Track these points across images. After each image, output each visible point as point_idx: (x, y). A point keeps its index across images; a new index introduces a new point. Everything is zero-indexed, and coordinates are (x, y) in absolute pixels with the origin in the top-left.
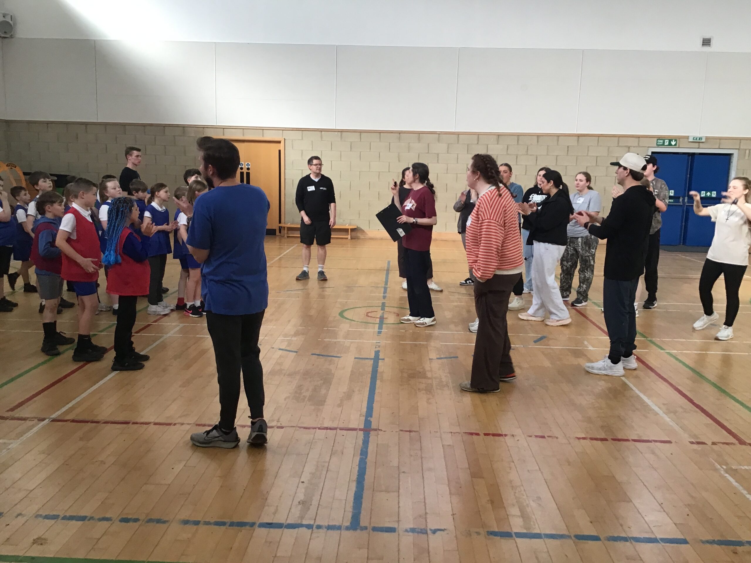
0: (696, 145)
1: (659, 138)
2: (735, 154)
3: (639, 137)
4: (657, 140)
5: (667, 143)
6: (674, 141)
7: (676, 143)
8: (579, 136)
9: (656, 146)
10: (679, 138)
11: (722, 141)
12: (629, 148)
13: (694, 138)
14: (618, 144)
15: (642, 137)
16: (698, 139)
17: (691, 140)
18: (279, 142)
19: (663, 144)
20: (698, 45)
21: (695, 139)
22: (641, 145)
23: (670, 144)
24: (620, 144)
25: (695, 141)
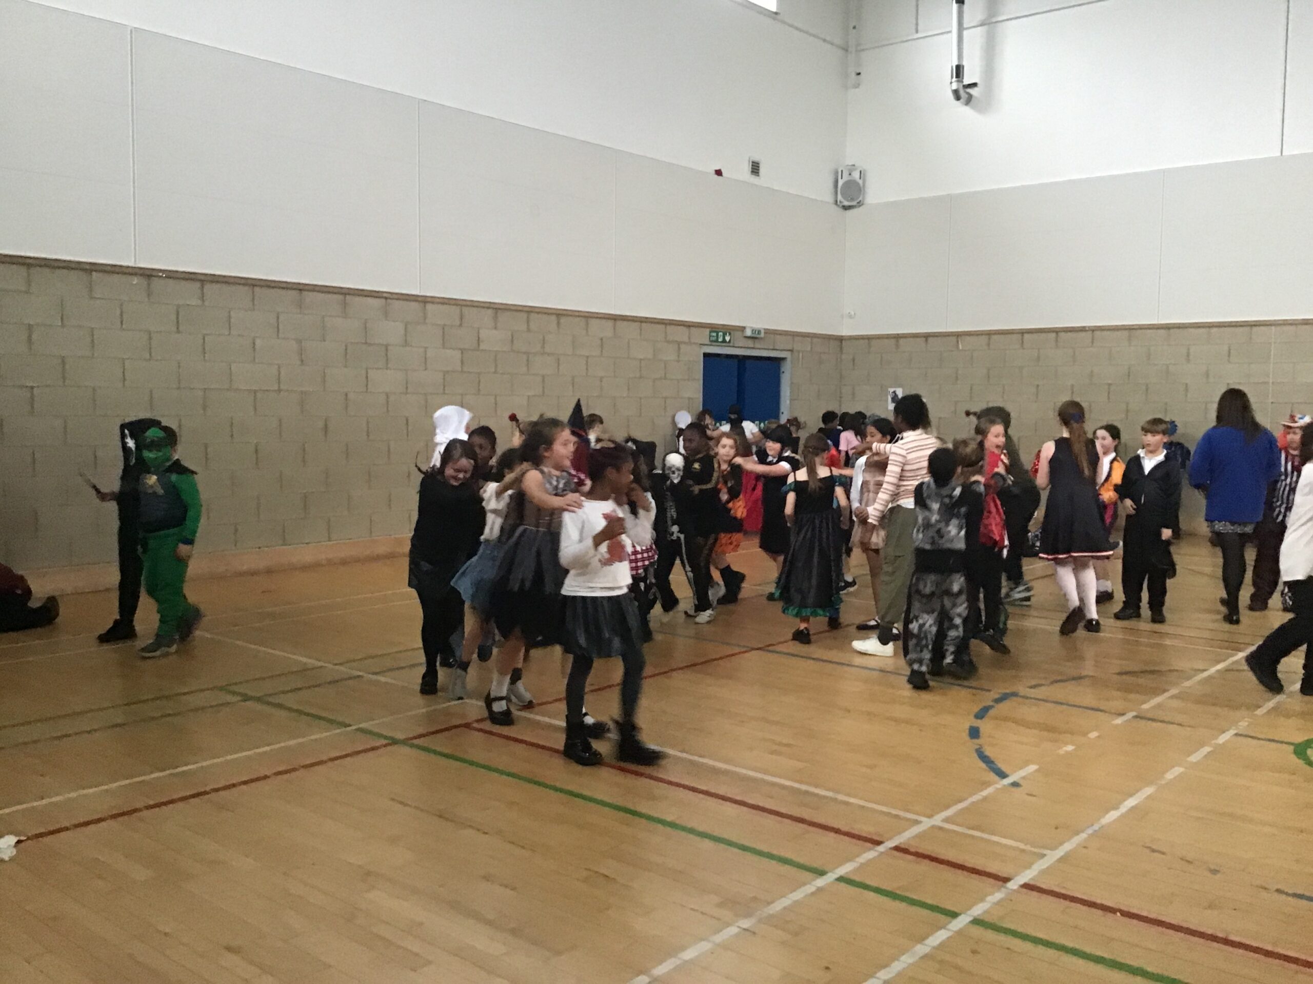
0: (750, 343)
1: (714, 329)
2: (789, 360)
3: (689, 326)
4: (710, 332)
5: (720, 339)
6: (728, 333)
7: (731, 338)
8: (615, 319)
9: (709, 343)
10: (736, 330)
11: (778, 336)
12: (679, 345)
13: (752, 330)
14: (666, 336)
15: (693, 326)
16: (756, 332)
17: (748, 333)
19: (717, 341)
20: (746, 172)
21: (753, 332)
22: (693, 341)
23: (724, 341)
24: (668, 338)
25: (754, 335)
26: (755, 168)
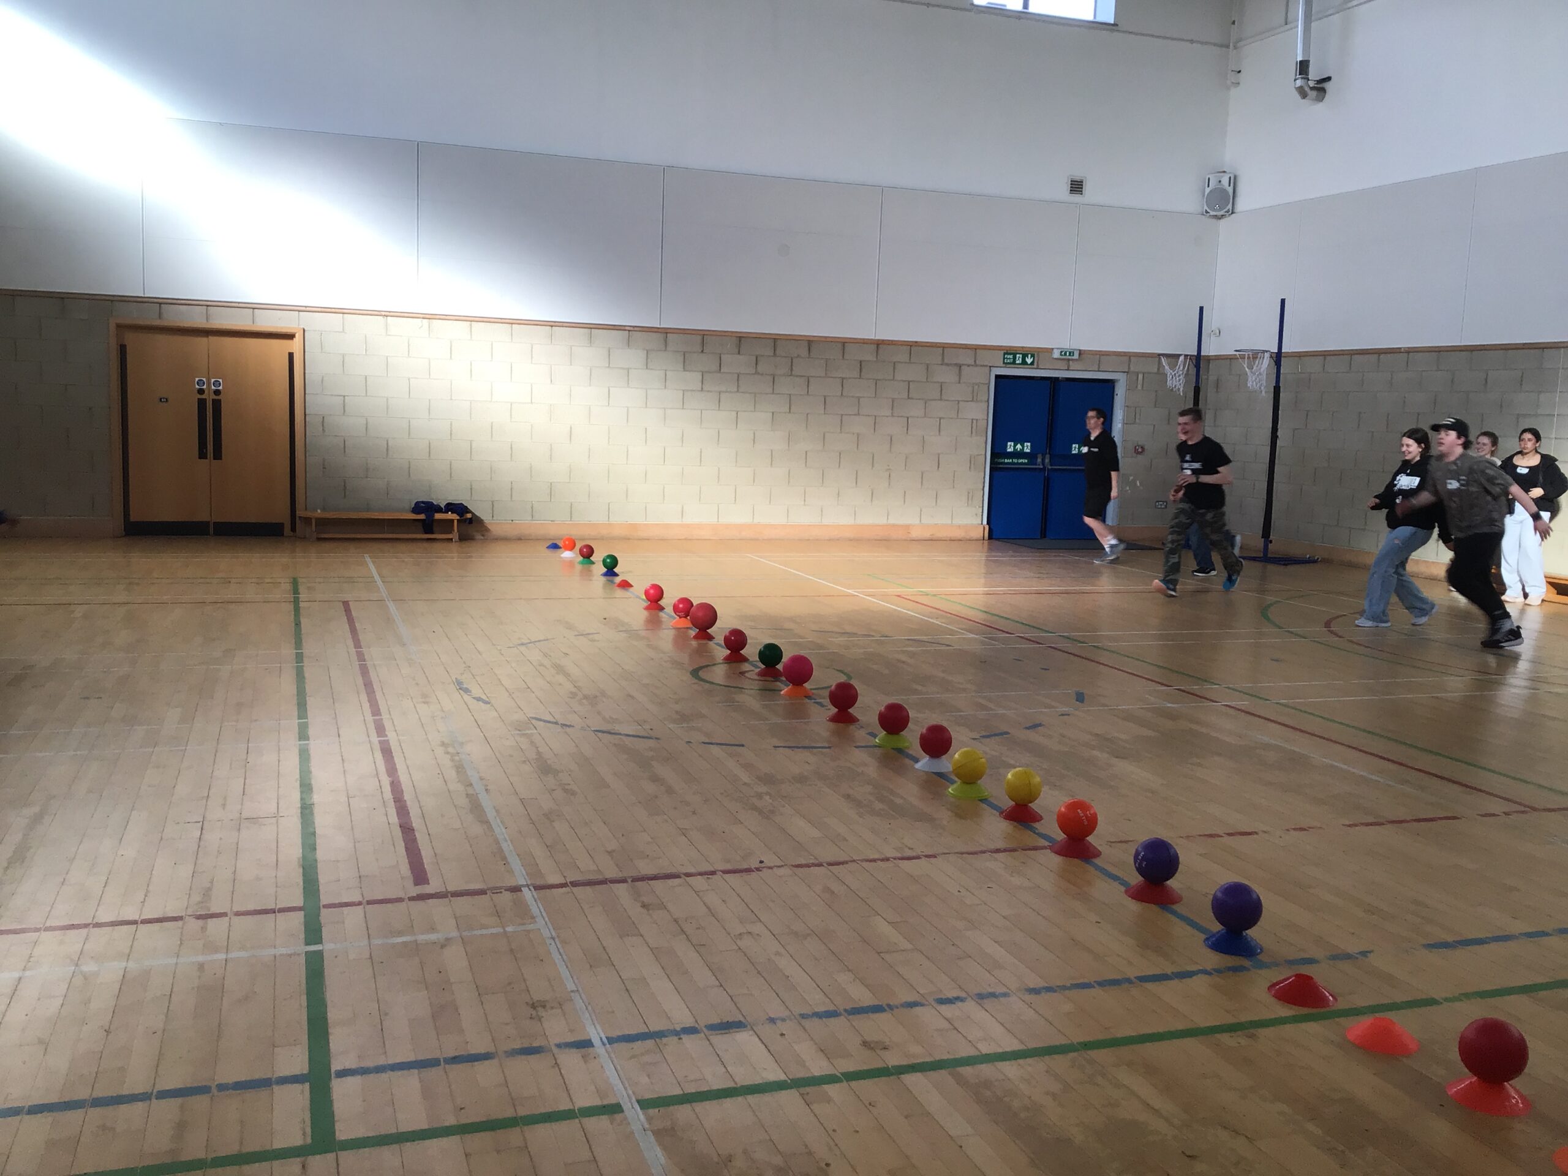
0: (1063, 365)
1: (1008, 351)
2: (1121, 381)
3: (976, 349)
4: (1005, 354)
5: (1019, 362)
6: (1029, 356)
7: (1034, 359)
8: (879, 344)
10: (1039, 352)
11: (1102, 357)
12: (960, 367)
13: (1061, 352)
14: (943, 359)
15: (979, 349)
16: (1068, 354)
17: (1056, 355)
18: (290, 337)
19: (1014, 363)
20: (1062, 191)
21: (1063, 353)
22: (979, 362)
23: (1024, 362)
24: (946, 361)
25: (1063, 357)
26: (1077, 187)
